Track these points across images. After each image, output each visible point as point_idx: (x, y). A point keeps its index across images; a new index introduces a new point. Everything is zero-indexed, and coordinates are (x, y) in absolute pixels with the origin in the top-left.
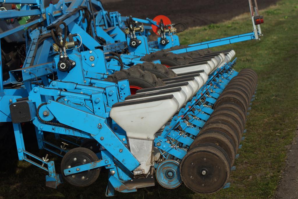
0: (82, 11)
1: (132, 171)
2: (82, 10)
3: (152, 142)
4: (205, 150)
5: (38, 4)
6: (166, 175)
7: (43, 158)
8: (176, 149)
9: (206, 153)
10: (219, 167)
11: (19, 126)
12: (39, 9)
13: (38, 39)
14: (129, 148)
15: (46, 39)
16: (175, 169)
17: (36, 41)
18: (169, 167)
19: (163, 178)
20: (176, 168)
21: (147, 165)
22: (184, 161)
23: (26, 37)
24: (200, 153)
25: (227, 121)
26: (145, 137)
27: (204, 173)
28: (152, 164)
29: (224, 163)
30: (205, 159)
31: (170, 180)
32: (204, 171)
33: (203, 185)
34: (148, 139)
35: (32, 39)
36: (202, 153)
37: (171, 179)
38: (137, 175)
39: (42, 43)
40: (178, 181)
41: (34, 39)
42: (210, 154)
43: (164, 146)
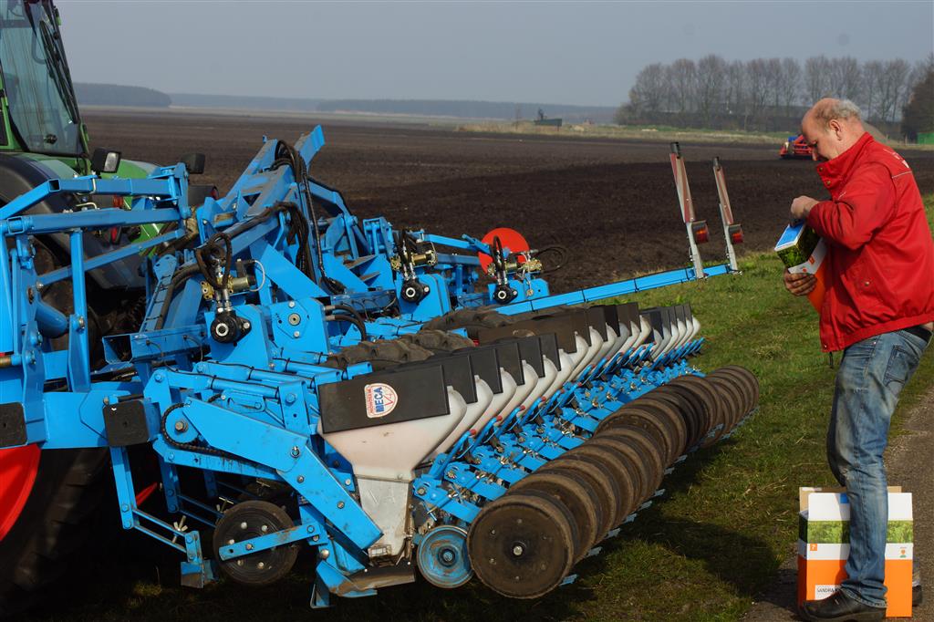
0: (285, 215)
1: (366, 550)
2: (283, 211)
3: (407, 486)
4: (520, 501)
5: (174, 196)
6: (439, 560)
7: (176, 524)
8: (459, 502)
9: (521, 508)
10: (551, 539)
11: (123, 454)
12: (177, 208)
13: (174, 276)
14: (359, 501)
15: (192, 278)
16: (457, 546)
17: (167, 281)
18: (444, 542)
19: (432, 566)
20: (461, 542)
21: (396, 536)
22: (476, 526)
23: (146, 274)
24: (508, 508)
25: (598, 457)
26: (392, 475)
27: (517, 551)
28: (408, 533)
29: (559, 529)
30: (520, 521)
31: (447, 569)
32: (519, 548)
33: (517, 578)
34: (399, 480)
35: (159, 276)
36: (514, 507)
37: (449, 566)
38: (375, 558)
39: (182, 287)
40: (465, 571)
41: (163, 278)
42: (530, 509)
43: (434, 496)
